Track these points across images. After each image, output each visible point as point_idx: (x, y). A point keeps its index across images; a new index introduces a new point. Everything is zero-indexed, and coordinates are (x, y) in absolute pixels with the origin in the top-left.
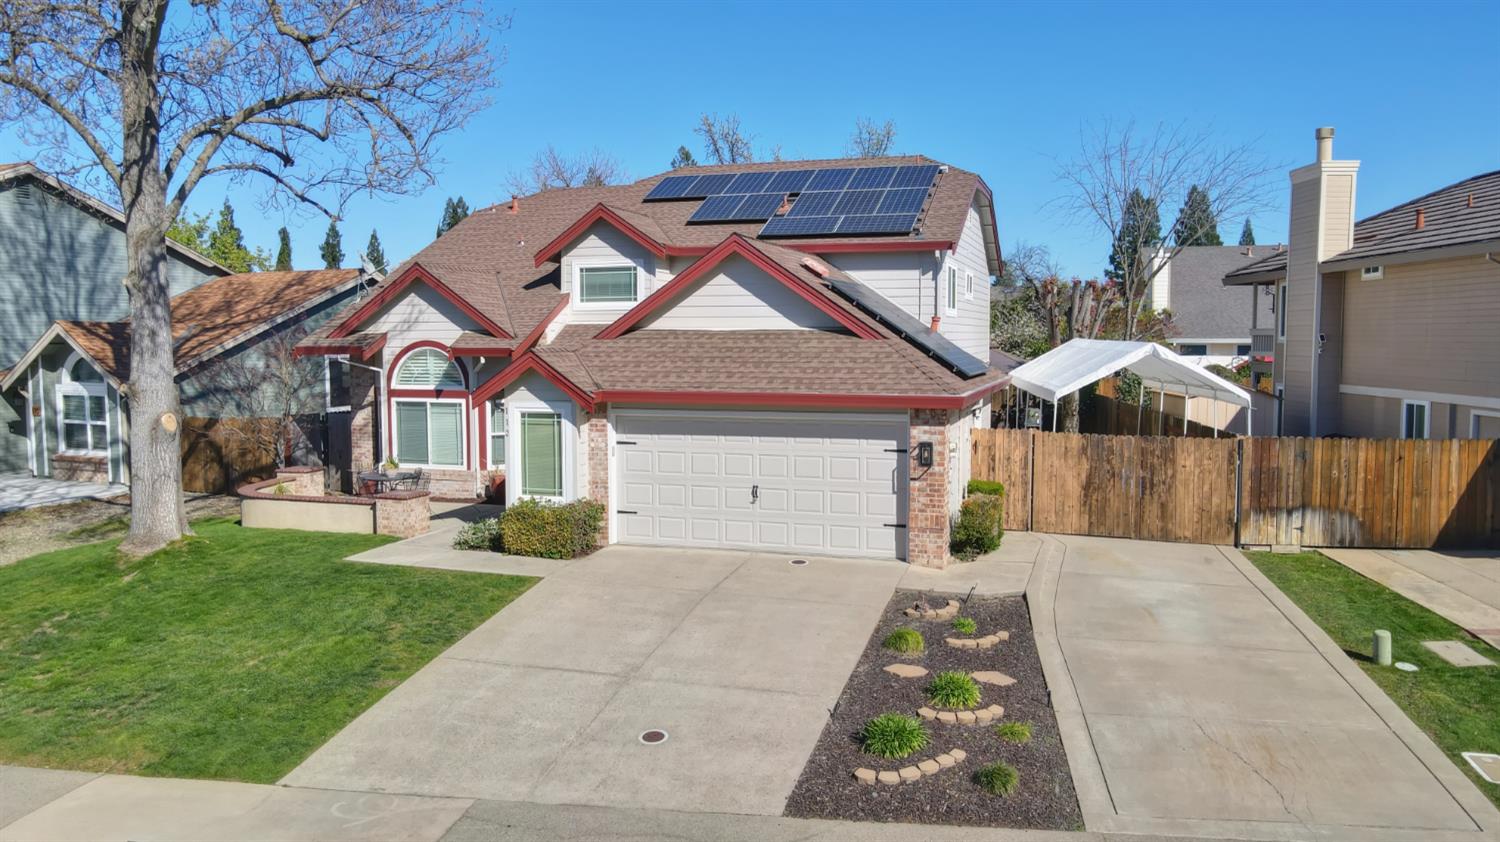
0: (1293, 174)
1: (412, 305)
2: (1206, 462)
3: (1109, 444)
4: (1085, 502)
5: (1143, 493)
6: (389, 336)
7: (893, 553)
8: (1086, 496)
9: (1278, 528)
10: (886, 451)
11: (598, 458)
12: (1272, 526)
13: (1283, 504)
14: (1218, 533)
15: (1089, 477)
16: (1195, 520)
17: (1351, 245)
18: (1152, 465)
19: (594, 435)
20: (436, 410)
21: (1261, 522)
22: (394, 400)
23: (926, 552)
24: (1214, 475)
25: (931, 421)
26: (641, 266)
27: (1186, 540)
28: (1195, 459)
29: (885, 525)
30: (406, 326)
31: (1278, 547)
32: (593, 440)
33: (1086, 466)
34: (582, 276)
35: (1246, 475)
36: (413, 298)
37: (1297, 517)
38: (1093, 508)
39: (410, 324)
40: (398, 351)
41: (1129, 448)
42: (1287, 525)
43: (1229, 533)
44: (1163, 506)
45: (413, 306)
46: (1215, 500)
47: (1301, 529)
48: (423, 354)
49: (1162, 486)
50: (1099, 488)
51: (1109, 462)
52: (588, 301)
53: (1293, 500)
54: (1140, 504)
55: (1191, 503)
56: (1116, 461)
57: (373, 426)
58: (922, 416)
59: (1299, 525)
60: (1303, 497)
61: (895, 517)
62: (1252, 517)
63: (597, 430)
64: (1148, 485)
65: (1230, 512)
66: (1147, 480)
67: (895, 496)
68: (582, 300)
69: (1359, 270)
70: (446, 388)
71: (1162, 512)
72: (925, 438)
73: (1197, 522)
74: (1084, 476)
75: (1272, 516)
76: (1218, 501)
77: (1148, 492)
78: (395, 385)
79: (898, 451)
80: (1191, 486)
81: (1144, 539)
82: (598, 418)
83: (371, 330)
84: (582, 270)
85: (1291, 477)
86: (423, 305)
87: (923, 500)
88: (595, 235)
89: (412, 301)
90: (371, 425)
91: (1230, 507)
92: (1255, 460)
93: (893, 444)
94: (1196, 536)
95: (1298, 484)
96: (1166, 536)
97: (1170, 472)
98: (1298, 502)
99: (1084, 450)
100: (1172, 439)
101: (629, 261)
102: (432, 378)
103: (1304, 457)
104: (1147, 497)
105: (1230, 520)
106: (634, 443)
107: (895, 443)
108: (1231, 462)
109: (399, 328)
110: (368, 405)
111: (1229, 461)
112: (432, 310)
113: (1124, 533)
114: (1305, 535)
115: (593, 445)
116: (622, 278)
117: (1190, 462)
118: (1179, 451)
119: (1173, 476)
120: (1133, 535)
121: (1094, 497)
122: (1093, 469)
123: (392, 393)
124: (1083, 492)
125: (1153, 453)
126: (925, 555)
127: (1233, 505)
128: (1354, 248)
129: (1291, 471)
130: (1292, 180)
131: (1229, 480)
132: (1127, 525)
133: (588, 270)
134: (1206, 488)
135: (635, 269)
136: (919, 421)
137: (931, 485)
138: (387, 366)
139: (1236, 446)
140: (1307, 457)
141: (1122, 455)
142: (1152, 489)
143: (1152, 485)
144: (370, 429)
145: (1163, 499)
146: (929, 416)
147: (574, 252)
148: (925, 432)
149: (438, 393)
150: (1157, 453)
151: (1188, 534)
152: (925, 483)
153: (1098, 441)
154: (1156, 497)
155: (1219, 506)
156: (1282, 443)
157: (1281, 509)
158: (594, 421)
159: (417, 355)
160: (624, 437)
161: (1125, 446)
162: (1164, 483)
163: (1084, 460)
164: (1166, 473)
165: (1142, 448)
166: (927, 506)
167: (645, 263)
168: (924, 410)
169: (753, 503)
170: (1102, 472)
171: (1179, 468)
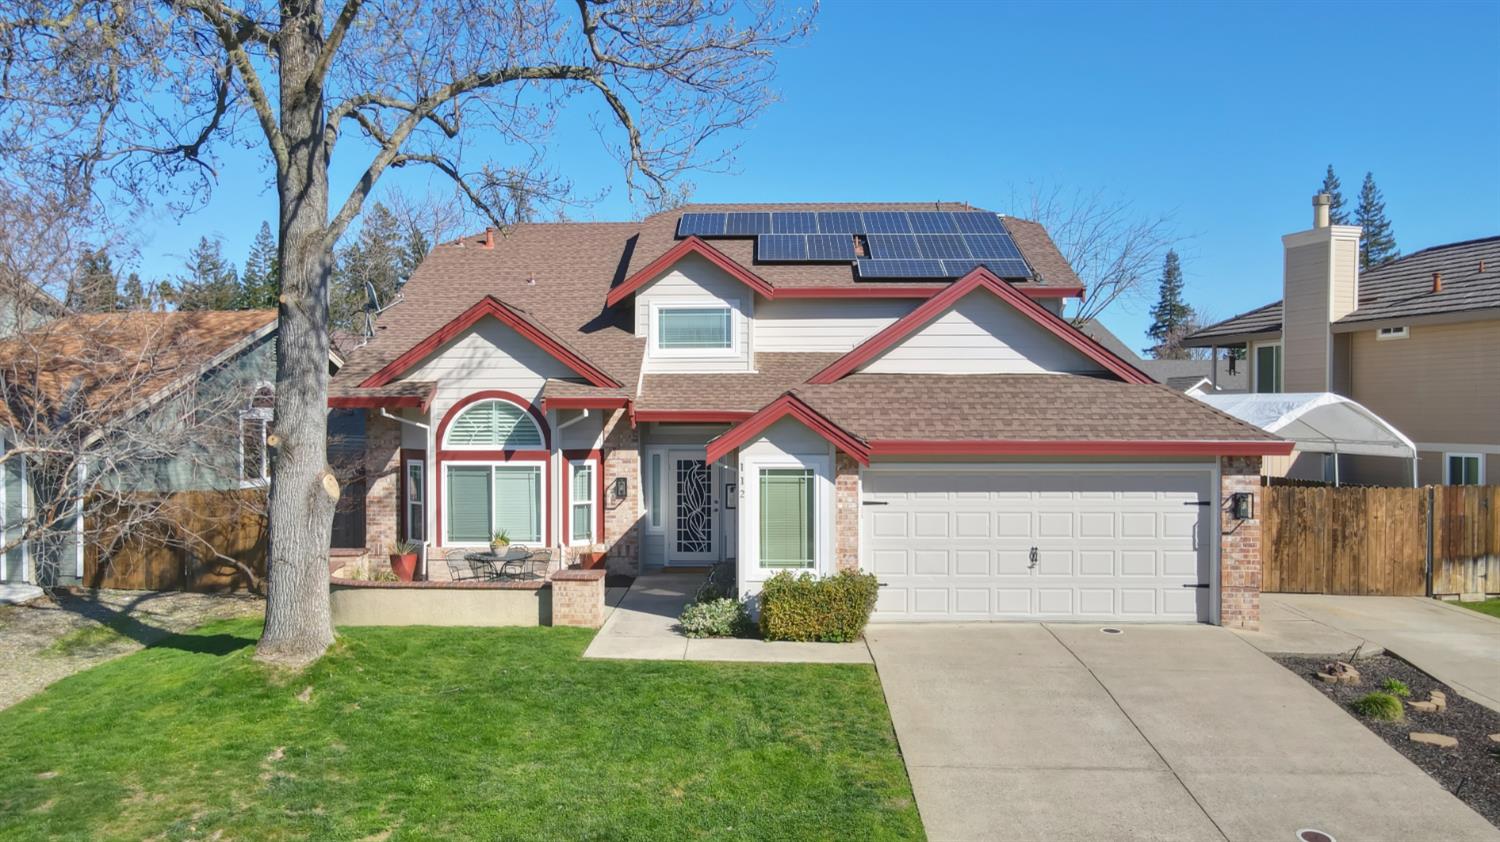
0: (1285, 239)
1: (473, 346)
2: (1397, 512)
3: (1300, 496)
4: (1277, 557)
5: (1335, 546)
6: (440, 385)
7: (1194, 617)
8: (1277, 551)
9: (1466, 577)
10: (1186, 504)
11: (846, 520)
12: (1461, 574)
13: (1470, 553)
14: (1410, 584)
15: (1280, 532)
16: (1387, 572)
17: (1356, 308)
18: (1344, 517)
19: (843, 494)
20: (502, 475)
21: (1451, 572)
22: (445, 464)
23: (1240, 613)
24: (1406, 525)
25: (1244, 470)
26: (736, 307)
27: (1378, 592)
28: (1387, 510)
29: (1185, 586)
30: (465, 372)
31: (1466, 595)
32: (840, 501)
33: (1276, 520)
34: (660, 318)
35: (1437, 523)
36: (474, 338)
37: (1482, 565)
38: (1285, 563)
39: (469, 370)
40: (453, 403)
41: (1321, 500)
42: (1473, 574)
43: (1420, 583)
44: (1356, 559)
45: (476, 348)
46: (1407, 551)
47: (1485, 576)
48: (488, 406)
49: (1354, 538)
50: (1290, 542)
51: (1300, 515)
52: (668, 346)
53: (1478, 548)
54: (1332, 558)
55: (1383, 555)
56: (1307, 514)
57: (397, 498)
58: (1235, 464)
59: (1483, 574)
60: (1486, 544)
61: (1196, 577)
62: (1444, 567)
63: (847, 489)
64: (1340, 538)
65: (1421, 562)
66: (1339, 533)
67: (1196, 553)
68: (661, 346)
69: (1375, 331)
70: (518, 448)
71: (1354, 565)
72: (1239, 489)
73: (1389, 574)
74: (1274, 531)
75: (1461, 564)
76: (1410, 551)
77: (1339, 545)
78: (446, 446)
79: (1200, 504)
80: (1383, 538)
81: (1336, 594)
82: (848, 473)
83: (416, 377)
84: (661, 311)
85: (1476, 525)
86: (490, 347)
87: (1237, 556)
88: (680, 271)
89: (473, 342)
90: (394, 496)
91: (1421, 557)
92: (1445, 509)
93: (1194, 497)
94: (1389, 589)
95: (1482, 531)
96: (1358, 590)
97: (1362, 524)
98: (1482, 550)
99: (1274, 504)
100: (1364, 490)
101: (722, 301)
102: (495, 437)
103: (1486, 506)
104: (1339, 550)
105: (1422, 570)
106: (886, 503)
107: (1196, 495)
108: (1421, 511)
109: (454, 375)
110: (391, 472)
111: (1420, 510)
112: (501, 353)
113: (1316, 589)
114: (1488, 583)
115: (840, 506)
116: (713, 322)
117: (1381, 513)
118: (1371, 502)
119: (1365, 527)
120: (1325, 590)
121: (1286, 552)
122: (1284, 524)
123: (442, 455)
124: (1274, 548)
125: (1344, 504)
126: (1240, 617)
127: (1423, 555)
128: (1359, 310)
129: (1476, 519)
130: (1285, 244)
131: (1420, 531)
132: (1319, 580)
133: (669, 311)
134: (1398, 539)
135: (729, 311)
136: (1232, 470)
137: (1245, 539)
138: (435, 423)
139: (1427, 495)
140: (1489, 505)
141: (1313, 508)
142: (1344, 542)
143: (1344, 537)
144: (393, 501)
145: (1356, 551)
146: (1244, 465)
147: (649, 291)
148: (1239, 482)
149: (508, 455)
150: (1348, 504)
151: (1380, 586)
152: (1238, 538)
153: (1289, 494)
154: (1348, 550)
155: (1410, 556)
156: (1467, 491)
157: (1468, 557)
158: (842, 478)
159: (474, 409)
160: (872, 497)
161: (1317, 499)
162: (1356, 535)
163: (1275, 514)
164: (1358, 526)
165: (1334, 500)
166: (1241, 562)
167: (741, 304)
168: (1238, 458)
169: (1031, 567)
170: (1294, 526)
171: (1372, 520)
